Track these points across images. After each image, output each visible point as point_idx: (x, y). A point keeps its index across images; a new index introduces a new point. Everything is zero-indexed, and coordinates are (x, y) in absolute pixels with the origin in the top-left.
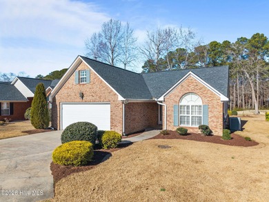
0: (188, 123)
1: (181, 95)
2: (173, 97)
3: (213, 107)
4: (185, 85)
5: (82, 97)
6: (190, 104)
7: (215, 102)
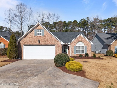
0: (79, 53)
1: (77, 42)
2: (74, 43)
3: (88, 47)
4: (78, 38)
5: (39, 42)
6: (80, 46)
7: (89, 45)
